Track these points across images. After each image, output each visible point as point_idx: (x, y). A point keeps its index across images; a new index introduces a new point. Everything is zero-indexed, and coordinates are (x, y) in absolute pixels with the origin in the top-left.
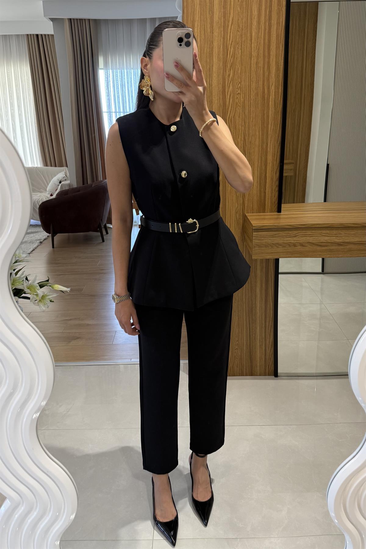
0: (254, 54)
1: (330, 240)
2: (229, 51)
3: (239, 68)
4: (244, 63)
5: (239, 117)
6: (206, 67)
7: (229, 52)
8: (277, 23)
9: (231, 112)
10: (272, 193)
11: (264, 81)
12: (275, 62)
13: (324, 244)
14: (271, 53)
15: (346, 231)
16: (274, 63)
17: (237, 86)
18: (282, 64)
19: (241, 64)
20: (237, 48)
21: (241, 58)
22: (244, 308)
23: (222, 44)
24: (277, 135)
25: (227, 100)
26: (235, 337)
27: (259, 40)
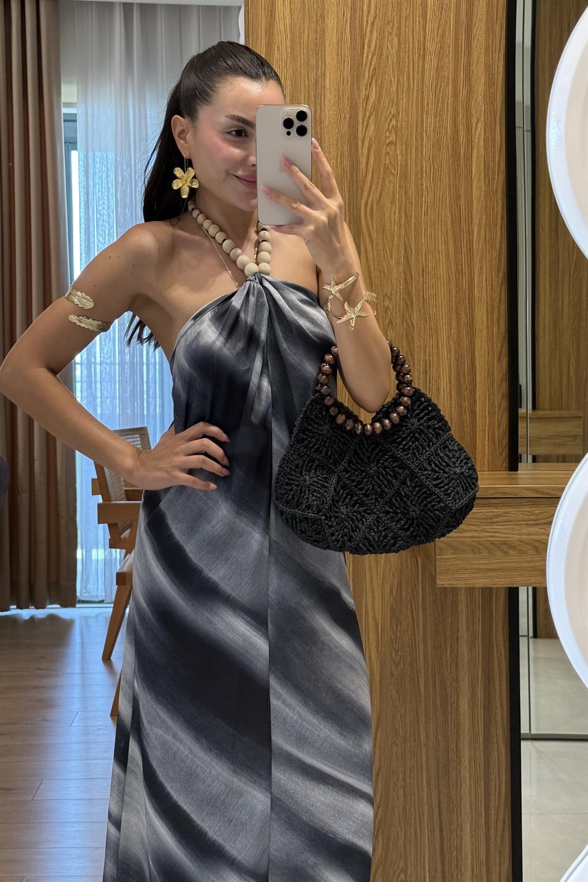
0: (431, 46)
2: (367, 39)
3: (393, 80)
4: (407, 69)
6: (306, 77)
7: (366, 42)
9: (370, 188)
10: (491, 415)
14: (474, 44)
17: (389, 125)
19: (398, 71)
20: (386, 34)
21: (399, 57)
22: (421, 759)
23: (348, 24)
24: (495, 254)
25: (361, 159)
26: (397, 857)
27: (444, 13)
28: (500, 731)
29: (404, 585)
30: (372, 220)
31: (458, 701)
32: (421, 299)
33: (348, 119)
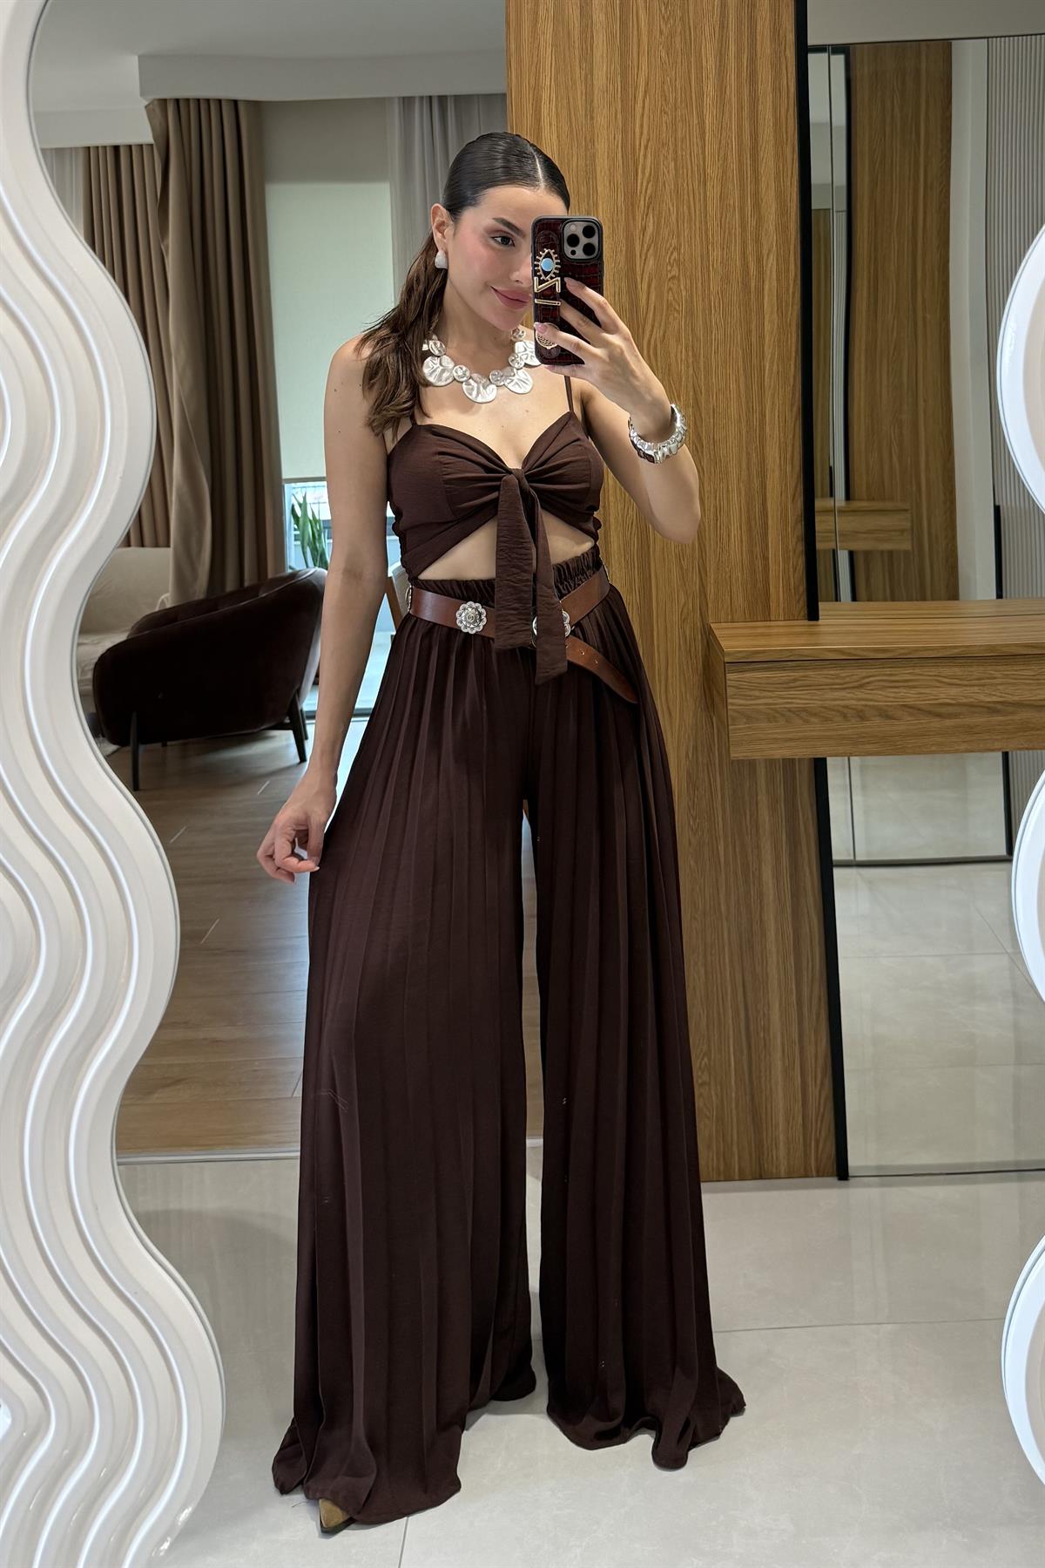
0: (713, 171)
2: (640, 165)
3: (672, 209)
4: (686, 197)
5: (678, 341)
6: (577, 207)
7: (639, 169)
8: (773, 92)
9: (653, 327)
10: (786, 561)
11: (744, 243)
12: (773, 193)
13: (950, 710)
14: (762, 170)
17: (670, 258)
19: (677, 199)
20: (661, 158)
21: (676, 184)
22: (723, 935)
23: (620, 147)
24: (789, 389)
25: (641, 294)
26: (699, 1040)
27: (724, 134)
28: (810, 899)
29: (699, 748)
30: (656, 361)
31: (760, 868)
32: (712, 441)
33: (624, 252)
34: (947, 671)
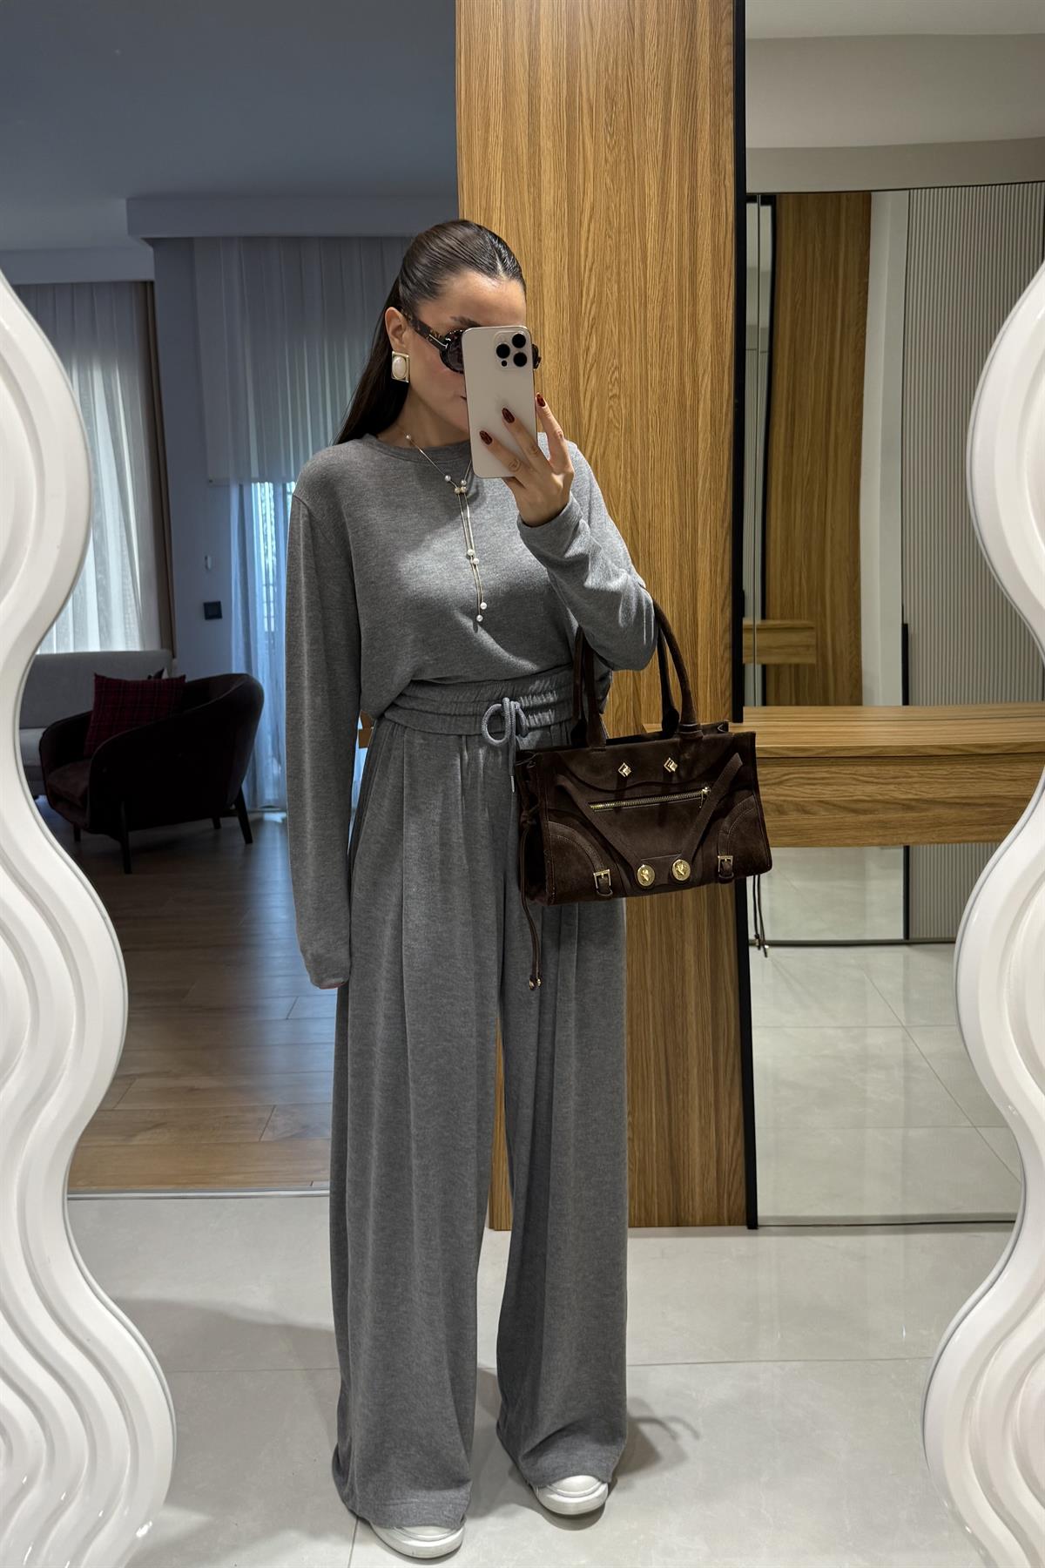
0: (654, 294)
1: (881, 794)
2: (586, 285)
3: (614, 329)
4: (627, 318)
5: (618, 457)
7: (585, 289)
8: (712, 216)
9: (594, 443)
10: (714, 666)
11: (681, 365)
12: (709, 314)
13: (865, 806)
14: (700, 293)
15: (924, 767)
16: (708, 316)
17: (611, 378)
18: (731, 316)
19: (619, 320)
20: (605, 280)
21: (619, 304)
22: (648, 1007)
23: (566, 269)
24: (720, 505)
25: (583, 412)
27: (665, 258)
28: (728, 978)
31: (683, 947)
32: (647, 553)
33: (569, 370)
34: (863, 770)
